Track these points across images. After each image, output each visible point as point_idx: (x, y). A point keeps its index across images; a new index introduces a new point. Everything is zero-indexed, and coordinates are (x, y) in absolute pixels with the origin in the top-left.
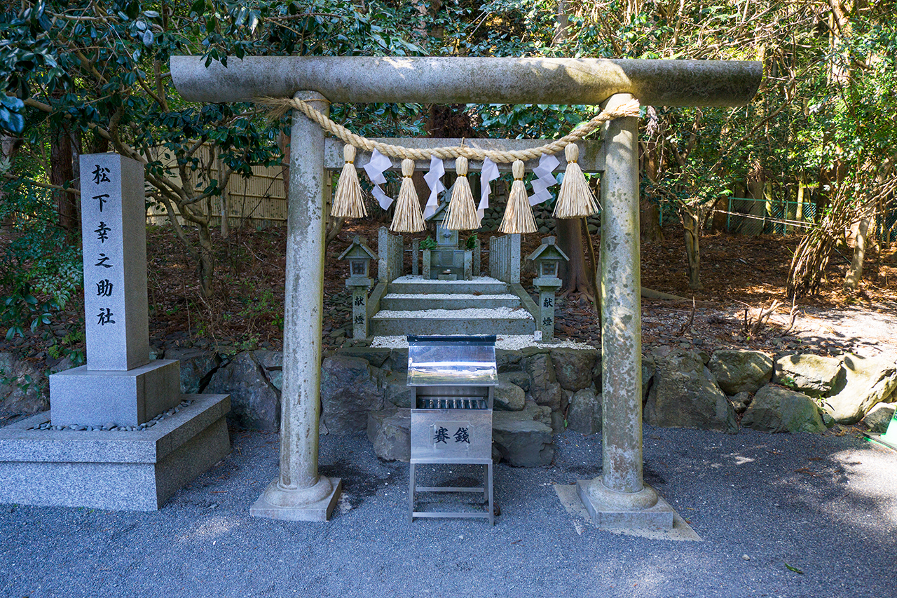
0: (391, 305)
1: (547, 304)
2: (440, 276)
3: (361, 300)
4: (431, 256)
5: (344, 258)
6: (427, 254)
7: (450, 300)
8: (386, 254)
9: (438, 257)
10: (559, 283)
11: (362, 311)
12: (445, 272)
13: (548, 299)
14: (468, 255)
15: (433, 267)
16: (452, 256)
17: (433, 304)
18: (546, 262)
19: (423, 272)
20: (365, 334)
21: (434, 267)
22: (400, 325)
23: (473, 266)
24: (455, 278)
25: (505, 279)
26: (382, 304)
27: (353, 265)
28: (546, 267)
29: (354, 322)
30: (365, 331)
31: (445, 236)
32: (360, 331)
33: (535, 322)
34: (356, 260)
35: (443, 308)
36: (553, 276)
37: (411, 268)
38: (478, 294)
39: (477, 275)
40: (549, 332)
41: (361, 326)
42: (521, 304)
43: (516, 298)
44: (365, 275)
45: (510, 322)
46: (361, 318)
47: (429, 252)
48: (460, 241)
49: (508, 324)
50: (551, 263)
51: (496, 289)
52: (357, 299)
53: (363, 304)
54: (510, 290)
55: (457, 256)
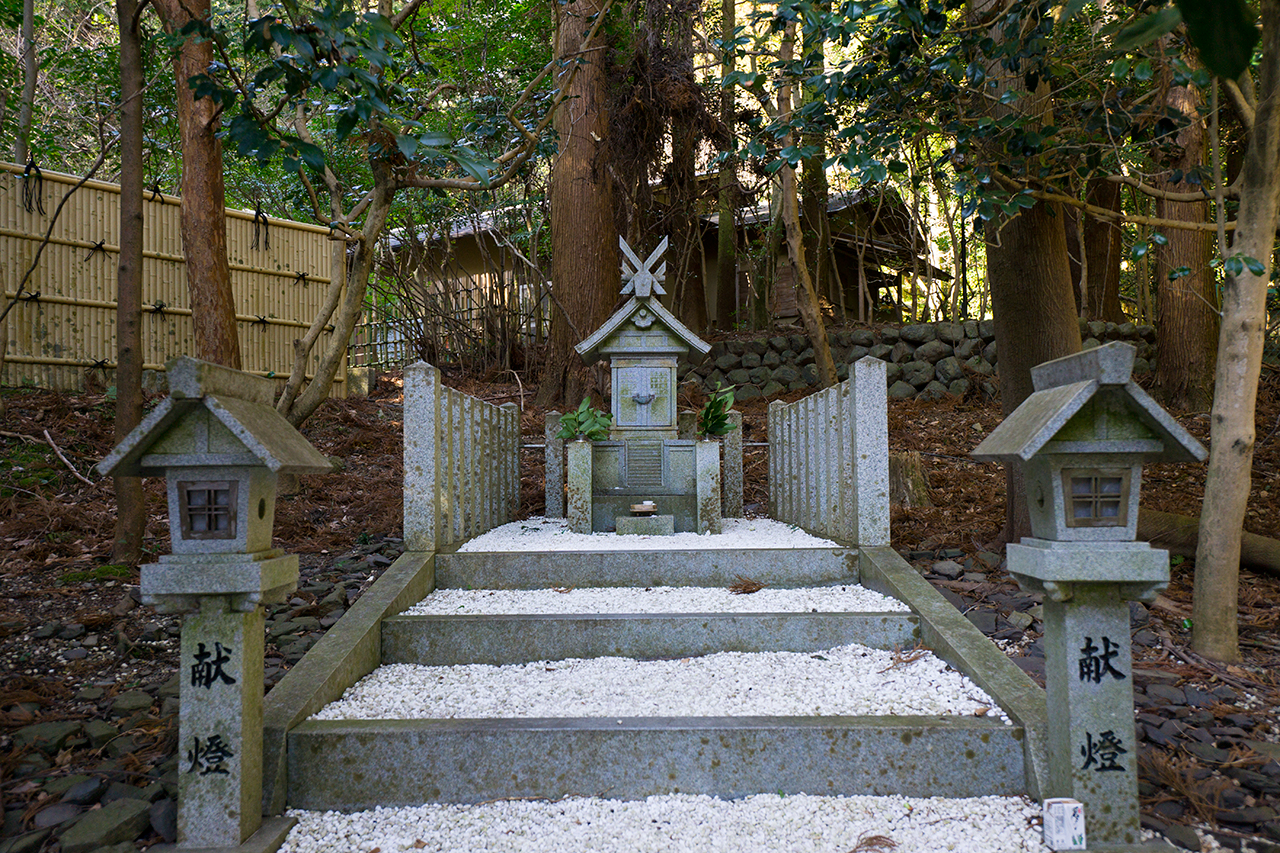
0: (423, 644)
1: (1095, 664)
2: (623, 521)
3: (221, 660)
4: (595, 459)
5: (133, 465)
6: (580, 455)
7: (647, 620)
8: (431, 453)
9: (616, 466)
10: (1153, 565)
11: (225, 714)
12: (638, 508)
13: (1098, 643)
14: (707, 455)
15: (599, 491)
16: (659, 459)
17: (580, 638)
18: (1081, 469)
19: (571, 509)
20: (234, 823)
21: (606, 492)
22: (420, 756)
23: (722, 486)
24: (670, 527)
25: (831, 530)
26: (390, 641)
27: (187, 496)
28: (1082, 490)
29: (184, 766)
30: (236, 807)
31: (637, 401)
32: (211, 811)
33: (1020, 734)
34: (196, 476)
35: (618, 653)
36: (1119, 531)
37: (542, 497)
38: (747, 587)
39: (735, 515)
40: (1117, 802)
41: (219, 789)
42: (918, 633)
43: (890, 604)
44: (238, 543)
45: (907, 739)
46: (216, 749)
47: (587, 449)
48: (681, 417)
49: (898, 746)
50: (1110, 470)
51: (808, 568)
52: (202, 654)
53: (229, 680)
54: (860, 573)
55: (675, 459)
